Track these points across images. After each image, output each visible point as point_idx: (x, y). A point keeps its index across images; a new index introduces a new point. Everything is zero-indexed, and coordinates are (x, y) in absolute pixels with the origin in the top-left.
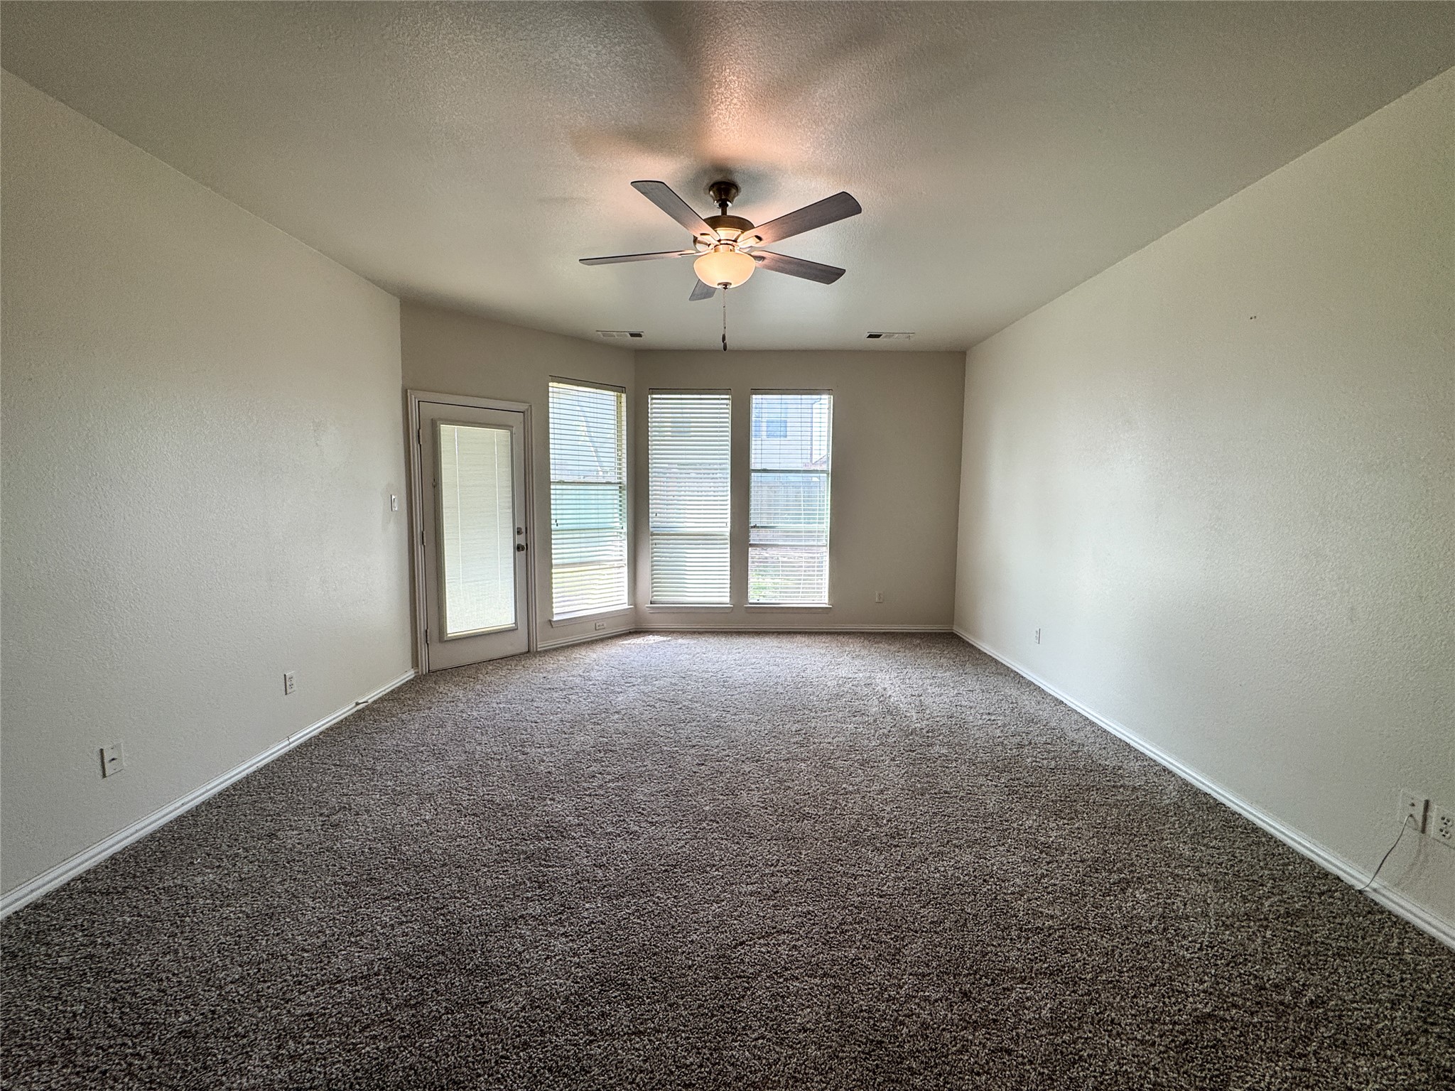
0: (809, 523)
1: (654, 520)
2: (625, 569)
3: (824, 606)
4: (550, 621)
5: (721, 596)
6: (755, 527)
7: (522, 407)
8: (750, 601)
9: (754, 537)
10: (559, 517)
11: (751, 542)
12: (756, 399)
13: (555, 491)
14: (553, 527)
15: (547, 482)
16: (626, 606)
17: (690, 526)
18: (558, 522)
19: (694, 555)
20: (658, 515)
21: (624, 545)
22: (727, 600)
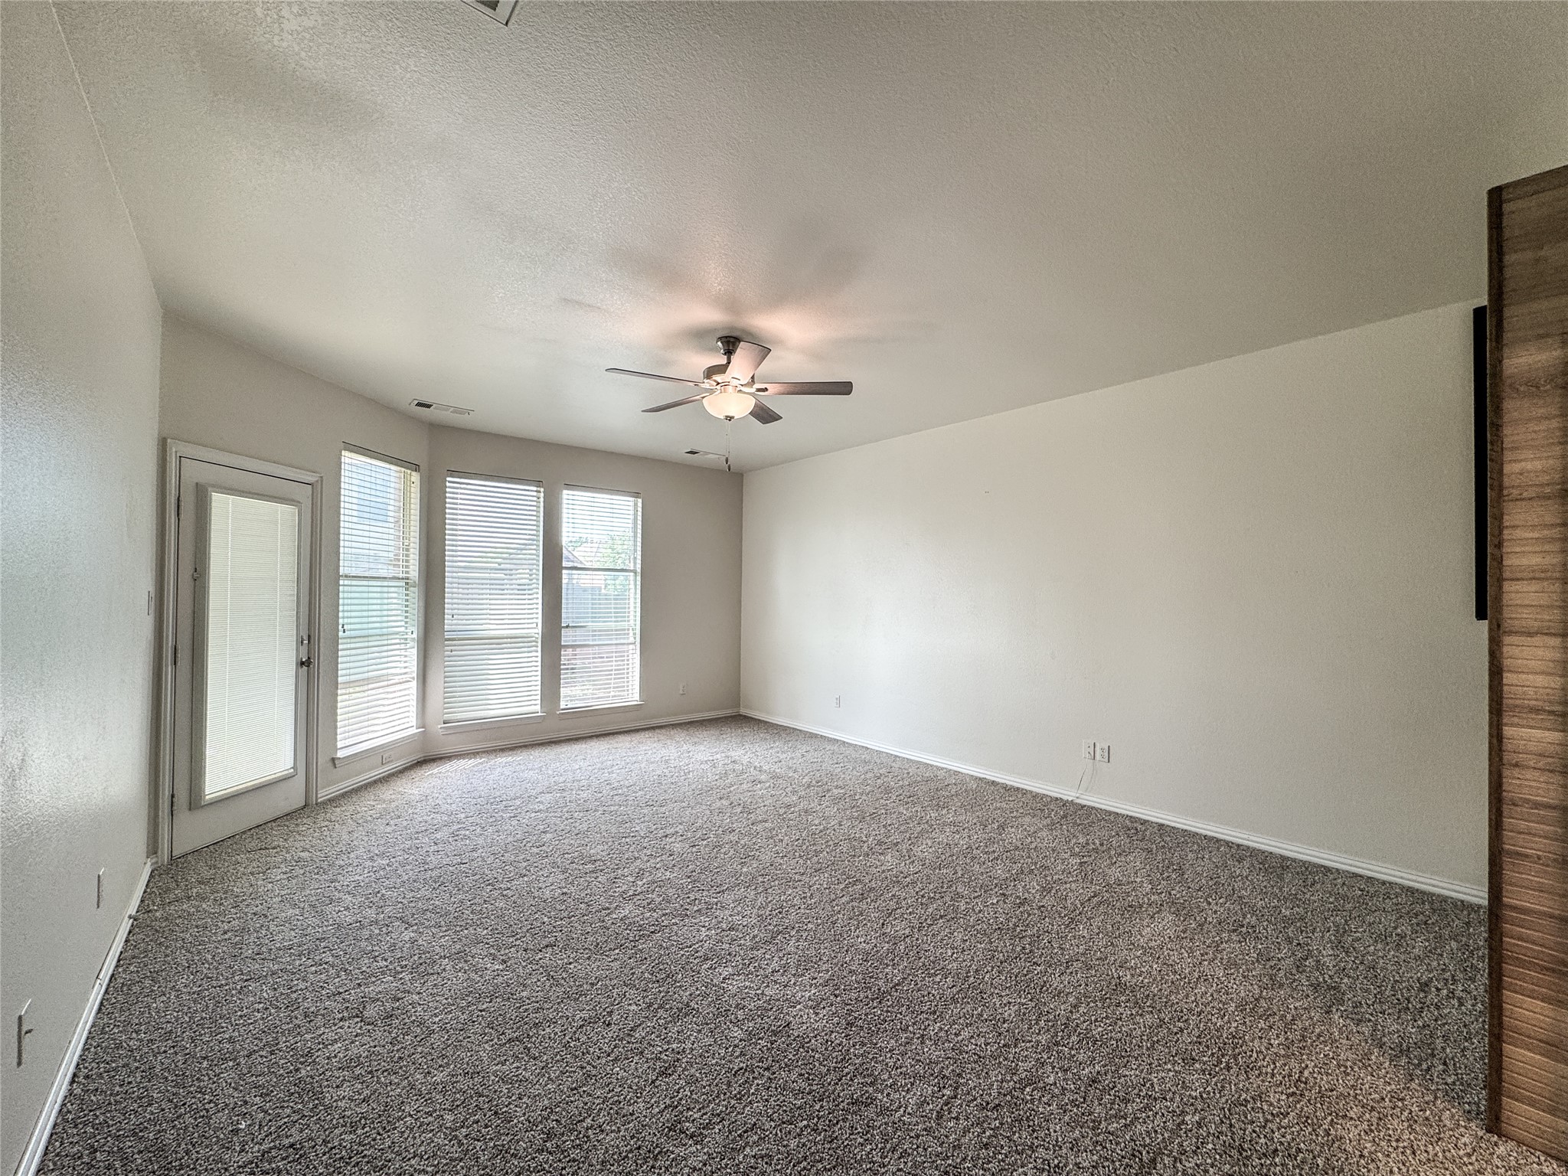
0: (617, 622)
1: (449, 623)
2: (414, 684)
3: (636, 703)
4: (333, 760)
5: (530, 704)
6: (567, 627)
7: (311, 478)
8: (562, 707)
9: (567, 637)
10: (346, 620)
11: (563, 643)
12: (566, 494)
13: (345, 587)
14: (341, 634)
15: (338, 577)
16: (414, 731)
17: (493, 629)
18: (345, 627)
19: (499, 661)
20: (456, 615)
21: (413, 653)
22: (538, 708)
